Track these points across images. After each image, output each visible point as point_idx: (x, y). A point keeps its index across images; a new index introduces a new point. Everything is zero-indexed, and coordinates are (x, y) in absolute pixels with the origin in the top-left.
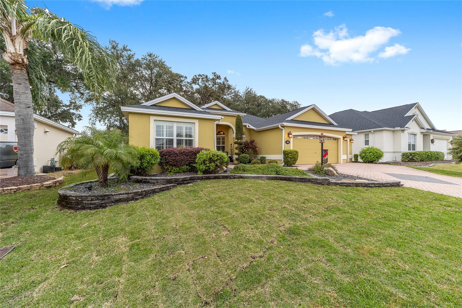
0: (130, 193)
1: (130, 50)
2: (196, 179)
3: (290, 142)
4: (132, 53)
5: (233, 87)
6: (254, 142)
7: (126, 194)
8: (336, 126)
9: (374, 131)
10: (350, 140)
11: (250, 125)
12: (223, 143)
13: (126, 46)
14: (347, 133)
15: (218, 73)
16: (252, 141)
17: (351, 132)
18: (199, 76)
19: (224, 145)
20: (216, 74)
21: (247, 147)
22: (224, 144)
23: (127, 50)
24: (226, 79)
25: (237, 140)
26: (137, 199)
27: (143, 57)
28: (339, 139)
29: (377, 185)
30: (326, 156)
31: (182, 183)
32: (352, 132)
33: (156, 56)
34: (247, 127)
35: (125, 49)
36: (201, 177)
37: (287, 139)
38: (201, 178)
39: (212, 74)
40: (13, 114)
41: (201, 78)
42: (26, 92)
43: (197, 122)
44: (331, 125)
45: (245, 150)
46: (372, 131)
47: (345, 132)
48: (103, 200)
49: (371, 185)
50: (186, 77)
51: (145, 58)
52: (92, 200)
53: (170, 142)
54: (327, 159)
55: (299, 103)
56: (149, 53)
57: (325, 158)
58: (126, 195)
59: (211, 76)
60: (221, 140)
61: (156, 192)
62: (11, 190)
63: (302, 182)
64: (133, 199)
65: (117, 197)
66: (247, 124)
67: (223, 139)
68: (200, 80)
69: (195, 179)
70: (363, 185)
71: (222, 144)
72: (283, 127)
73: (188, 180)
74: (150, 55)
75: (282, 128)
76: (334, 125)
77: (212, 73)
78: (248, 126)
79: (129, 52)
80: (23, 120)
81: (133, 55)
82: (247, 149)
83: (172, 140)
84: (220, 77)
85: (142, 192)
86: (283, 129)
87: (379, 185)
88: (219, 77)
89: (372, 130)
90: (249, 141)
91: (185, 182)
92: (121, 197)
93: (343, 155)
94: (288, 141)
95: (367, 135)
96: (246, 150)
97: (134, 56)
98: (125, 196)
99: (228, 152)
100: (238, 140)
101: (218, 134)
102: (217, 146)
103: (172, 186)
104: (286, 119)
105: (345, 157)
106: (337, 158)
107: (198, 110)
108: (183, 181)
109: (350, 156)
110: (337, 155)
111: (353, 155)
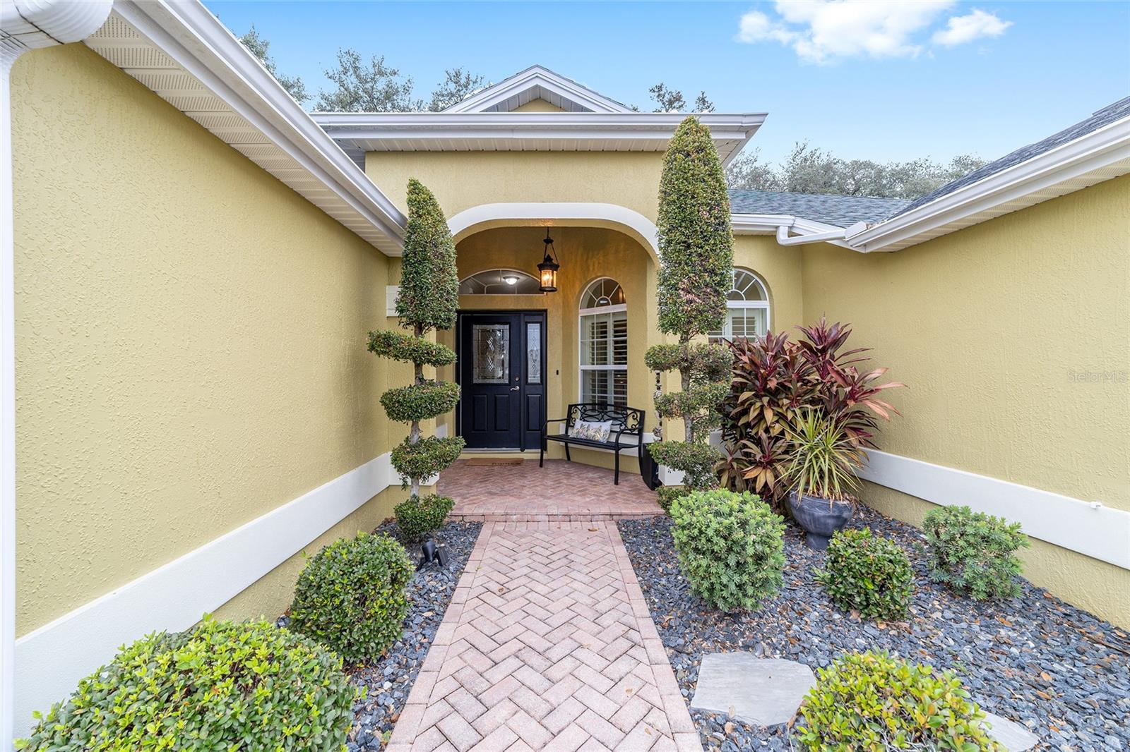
1: (393, 73)
6: (836, 343)
11: (809, 226)
12: (621, 356)
13: (379, 60)
16: (822, 337)
19: (623, 367)
21: (772, 384)
25: (673, 339)
34: (783, 238)
39: (652, 94)
45: (753, 414)
60: (611, 339)
66: (785, 222)
67: (621, 328)
78: (793, 233)
81: (405, 88)
90: (795, 337)
96: (769, 415)
99: (643, 413)
100: (684, 340)
101: (591, 304)
102: (584, 372)
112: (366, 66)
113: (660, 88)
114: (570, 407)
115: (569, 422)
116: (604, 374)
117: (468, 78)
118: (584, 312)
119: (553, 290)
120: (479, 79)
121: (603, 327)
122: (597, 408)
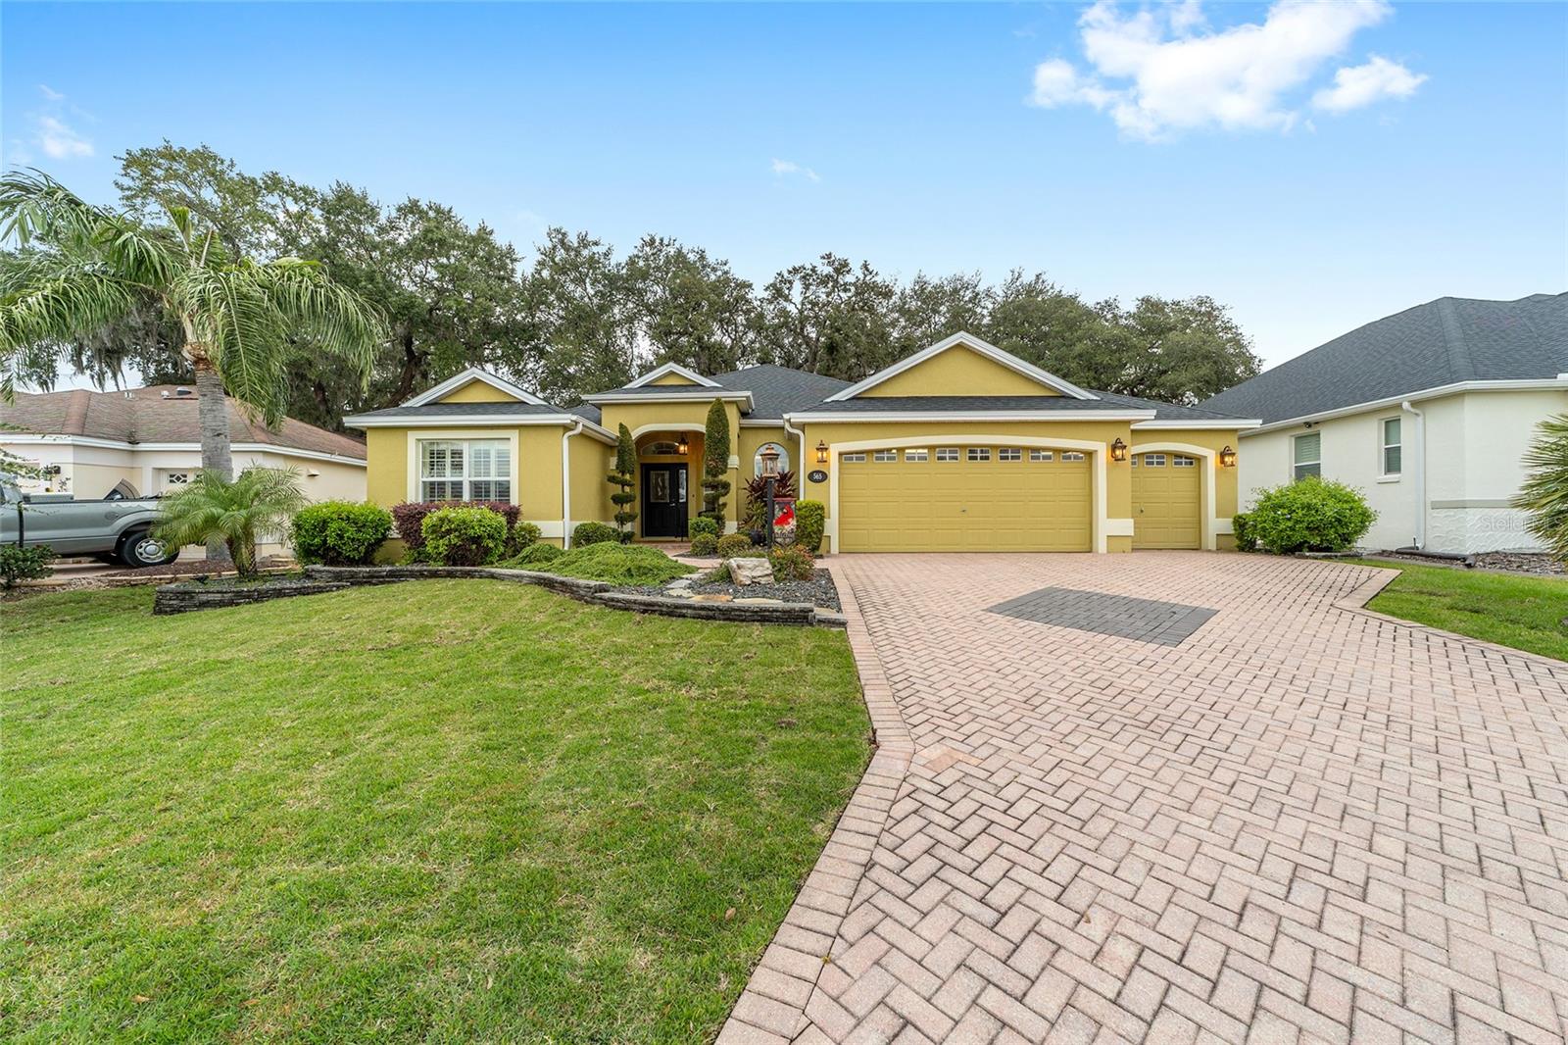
0: (226, 592)
1: (596, 244)
2: (407, 576)
3: (825, 477)
4: (600, 249)
7: (218, 592)
8: (1087, 405)
9: (1414, 404)
10: (1223, 455)
13: (584, 234)
14: (1133, 427)
15: (839, 255)
17: (1155, 419)
18: (790, 272)
20: (833, 258)
21: (759, 494)
23: (587, 246)
24: (867, 270)
26: (238, 604)
27: (636, 252)
28: (1094, 455)
29: (703, 613)
31: (366, 582)
32: (1157, 418)
33: (666, 242)
35: (584, 242)
36: (417, 571)
37: (815, 465)
39: (823, 261)
40: (198, 447)
41: (798, 277)
42: (214, 408)
43: (514, 435)
44: (1062, 402)
46: (1406, 405)
47: (1129, 422)
48: (183, 600)
49: (684, 611)
50: (750, 286)
51: (640, 254)
52: (170, 599)
53: (458, 488)
56: (647, 239)
57: (786, 527)
58: (219, 595)
59: (824, 269)
61: (285, 595)
62: (160, 579)
64: (231, 603)
65: (204, 598)
68: (798, 286)
70: (664, 609)
72: (803, 427)
73: (383, 577)
74: (651, 243)
75: (797, 432)
76: (1075, 398)
77: (823, 258)
79: (595, 249)
80: (209, 458)
81: (606, 255)
83: (461, 484)
84: (847, 265)
85: (248, 591)
86: (800, 436)
87: (711, 613)
88: (842, 267)
89: (1405, 400)
91: (375, 580)
92: (211, 597)
93: (1110, 517)
94: (817, 472)
95: (1391, 426)
98: (218, 597)
100: (713, 476)
103: (334, 586)
104: (829, 400)
105: (1125, 526)
106: (1088, 532)
107: (531, 403)
108: (368, 578)
109: (1217, 524)
110: (1087, 519)
111: (1231, 520)
112: (573, 240)
113: (829, 256)
117: (662, 240)
120: (672, 241)
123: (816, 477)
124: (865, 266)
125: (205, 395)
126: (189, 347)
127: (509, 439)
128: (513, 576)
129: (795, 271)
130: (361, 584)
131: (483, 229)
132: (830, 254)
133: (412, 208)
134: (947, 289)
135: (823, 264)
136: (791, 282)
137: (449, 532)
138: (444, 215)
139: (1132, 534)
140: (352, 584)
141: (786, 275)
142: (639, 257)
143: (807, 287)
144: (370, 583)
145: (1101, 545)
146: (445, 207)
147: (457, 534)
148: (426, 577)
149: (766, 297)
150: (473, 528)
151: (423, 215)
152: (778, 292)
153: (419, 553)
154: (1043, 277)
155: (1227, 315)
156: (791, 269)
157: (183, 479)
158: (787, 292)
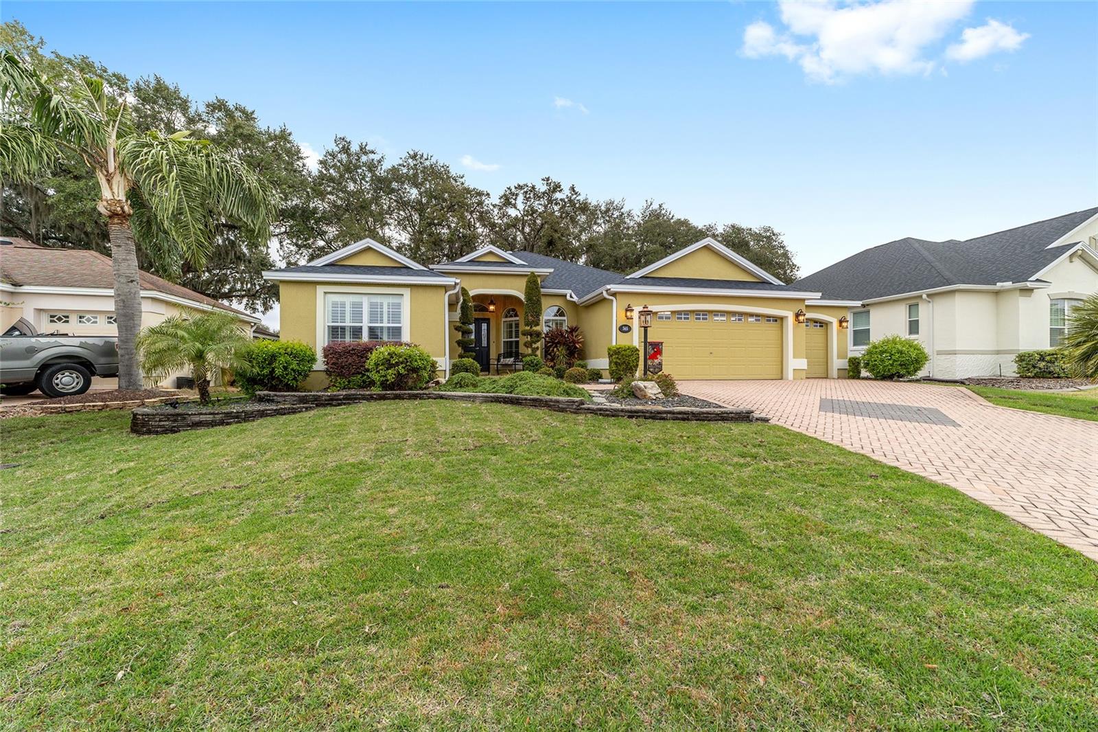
0: (218, 414)
1: (373, 152)
2: (359, 399)
3: (630, 329)
4: (376, 157)
5: (616, 203)
6: (577, 329)
7: (210, 414)
8: (779, 288)
9: (928, 296)
10: (841, 322)
11: (573, 295)
13: (364, 144)
14: (807, 303)
15: (555, 179)
16: (574, 329)
18: (516, 188)
19: (518, 339)
20: (550, 181)
22: (518, 337)
23: (366, 153)
24: (574, 191)
25: (528, 328)
26: (228, 424)
27: (401, 162)
28: (784, 320)
30: (658, 356)
31: (327, 404)
33: (425, 157)
34: (568, 297)
35: (363, 150)
36: (369, 395)
37: (623, 321)
38: (369, 397)
39: (543, 182)
41: (522, 192)
42: (128, 258)
43: (407, 292)
44: (765, 285)
46: (924, 296)
47: (804, 300)
48: (175, 421)
50: (488, 194)
51: (405, 164)
52: (160, 421)
53: (357, 332)
54: (660, 364)
55: (775, 232)
56: (412, 153)
57: (656, 361)
58: (211, 416)
59: (542, 188)
60: (514, 329)
61: (267, 415)
63: (535, 406)
64: (222, 423)
65: (197, 419)
66: (568, 292)
68: (521, 198)
69: (356, 399)
71: (516, 337)
72: (614, 294)
73: (340, 400)
74: (414, 157)
75: (611, 298)
76: (773, 284)
77: (543, 180)
78: (571, 297)
79: (371, 156)
80: (124, 301)
81: (379, 161)
82: (556, 347)
83: (361, 328)
84: (560, 187)
85: (238, 412)
86: (612, 300)
88: (557, 187)
89: (924, 293)
90: (565, 329)
91: (334, 403)
92: (203, 418)
93: (794, 357)
94: (626, 326)
95: (913, 308)
97: (382, 163)
98: (210, 418)
100: (531, 328)
101: (506, 317)
102: (504, 342)
103: (304, 407)
104: (628, 277)
105: (802, 364)
106: (780, 366)
107: (415, 268)
108: (329, 400)
109: (838, 363)
110: (779, 359)
111: (847, 360)
112: (354, 148)
113: (548, 179)
114: (499, 355)
115: (498, 360)
116: (511, 342)
117: (422, 155)
118: (503, 320)
119: (493, 312)
120: (429, 157)
121: (511, 326)
122: (508, 354)
123: (625, 329)
124: (573, 189)
125: (119, 246)
126: (105, 203)
127: (403, 295)
128: (464, 397)
129: (519, 187)
130: (324, 405)
131: (283, 131)
132: (549, 178)
133: (218, 106)
134: (603, 208)
135: (543, 184)
136: (517, 195)
137: (397, 364)
138: (249, 116)
139: (806, 368)
140: (317, 405)
141: (513, 190)
142: (404, 166)
143: (528, 199)
144: (331, 405)
145: (791, 376)
146: (249, 110)
147: (404, 365)
148: (376, 399)
149: (498, 203)
150: (416, 361)
151: (229, 114)
152: (507, 200)
153: (349, 382)
154: (664, 206)
155: (781, 238)
156: (516, 186)
157: (65, 319)
158: (514, 202)
